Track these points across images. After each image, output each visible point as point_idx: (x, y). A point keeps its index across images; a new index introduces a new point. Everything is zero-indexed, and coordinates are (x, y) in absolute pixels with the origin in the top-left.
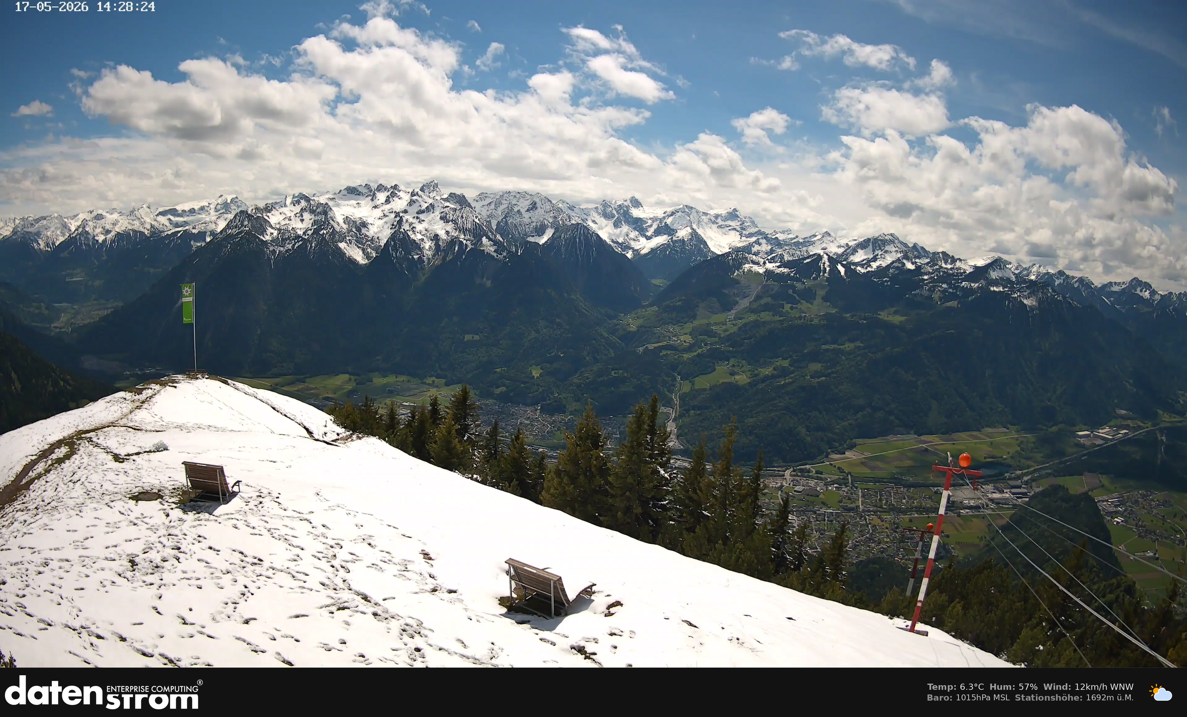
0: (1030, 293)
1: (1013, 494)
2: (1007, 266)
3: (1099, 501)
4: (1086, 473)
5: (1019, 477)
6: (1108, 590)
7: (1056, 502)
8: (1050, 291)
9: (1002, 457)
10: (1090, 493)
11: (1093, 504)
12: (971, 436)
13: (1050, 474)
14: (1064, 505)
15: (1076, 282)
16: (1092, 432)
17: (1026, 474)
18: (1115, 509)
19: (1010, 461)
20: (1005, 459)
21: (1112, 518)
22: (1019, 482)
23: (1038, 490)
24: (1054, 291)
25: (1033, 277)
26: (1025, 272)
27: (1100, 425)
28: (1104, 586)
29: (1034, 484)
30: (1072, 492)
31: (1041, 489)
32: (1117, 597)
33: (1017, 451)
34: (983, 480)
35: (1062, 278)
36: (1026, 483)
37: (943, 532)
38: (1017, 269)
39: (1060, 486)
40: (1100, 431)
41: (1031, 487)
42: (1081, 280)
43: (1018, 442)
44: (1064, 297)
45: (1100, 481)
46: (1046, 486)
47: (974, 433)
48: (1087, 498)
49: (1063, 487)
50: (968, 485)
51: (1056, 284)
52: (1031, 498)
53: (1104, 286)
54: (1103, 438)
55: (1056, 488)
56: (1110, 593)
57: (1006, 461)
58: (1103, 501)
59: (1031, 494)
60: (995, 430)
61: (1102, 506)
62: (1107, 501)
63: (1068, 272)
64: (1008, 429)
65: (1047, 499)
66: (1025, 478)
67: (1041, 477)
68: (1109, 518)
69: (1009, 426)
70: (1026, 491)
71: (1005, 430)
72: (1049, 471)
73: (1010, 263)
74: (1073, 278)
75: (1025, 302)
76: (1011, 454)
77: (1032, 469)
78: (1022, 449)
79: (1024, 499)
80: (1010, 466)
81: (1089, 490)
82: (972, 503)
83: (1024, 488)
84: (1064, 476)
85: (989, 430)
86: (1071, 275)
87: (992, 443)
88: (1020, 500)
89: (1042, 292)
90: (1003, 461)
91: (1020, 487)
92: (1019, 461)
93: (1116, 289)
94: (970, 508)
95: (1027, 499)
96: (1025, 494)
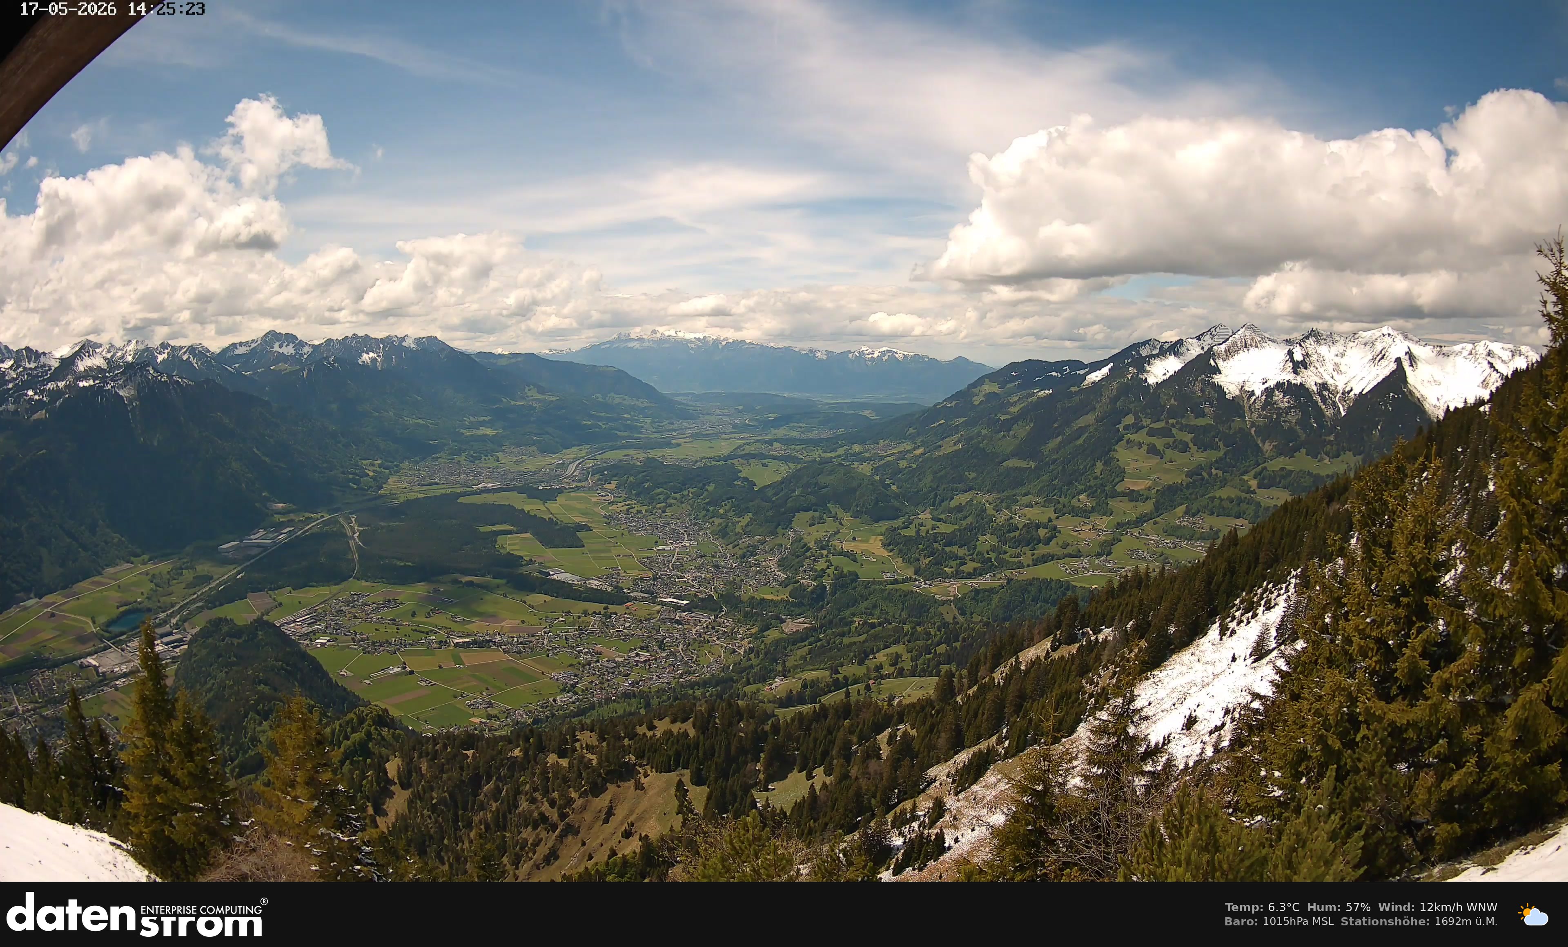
0: (127, 380)
1: (167, 644)
2: (97, 350)
3: (282, 625)
4: (250, 594)
5: (165, 622)
6: (349, 730)
7: (223, 640)
8: (152, 372)
9: (136, 601)
10: (265, 618)
11: (277, 631)
12: (93, 583)
13: (202, 607)
14: (236, 641)
15: (185, 352)
16: (241, 541)
17: (172, 615)
18: (310, 629)
19: (147, 604)
20: (140, 603)
21: (311, 640)
22: (167, 628)
23: (194, 631)
24: (156, 370)
25: (129, 359)
26: (119, 354)
27: (252, 528)
28: (340, 726)
29: (186, 624)
30: (240, 622)
31: (198, 629)
32: (369, 734)
33: (151, 589)
34: (125, 636)
35: (166, 351)
36: (177, 627)
37: (109, 715)
38: (109, 351)
39: (220, 619)
40: (252, 537)
41: (185, 630)
42: (192, 349)
43: (149, 577)
44: (170, 376)
45: (274, 599)
46: (203, 625)
47: (97, 579)
48: (261, 624)
49: (226, 619)
50: (111, 647)
51: (159, 361)
52: (190, 643)
53: (225, 351)
54: (259, 546)
55: (218, 623)
56: (354, 731)
57: (142, 605)
58: (289, 623)
59: (188, 639)
60: (118, 568)
61: (287, 630)
62: (294, 621)
63: (173, 343)
64: (132, 563)
65: (210, 640)
66: (174, 621)
67: (191, 614)
68: (307, 642)
69: (132, 558)
70: (179, 636)
71: (129, 565)
72: (200, 604)
73: (101, 346)
74: (181, 348)
75: (121, 393)
76: (146, 595)
77: (177, 607)
78: (157, 585)
79: (182, 647)
80: (149, 610)
81: (263, 615)
82: (124, 669)
83: (176, 633)
84: (221, 605)
85: (110, 570)
86: (178, 345)
87: (119, 587)
88: (177, 650)
89: (141, 376)
90: (139, 606)
91: (171, 634)
92: (159, 602)
93: (241, 350)
94: (125, 675)
95: (186, 647)
96: (180, 641)
